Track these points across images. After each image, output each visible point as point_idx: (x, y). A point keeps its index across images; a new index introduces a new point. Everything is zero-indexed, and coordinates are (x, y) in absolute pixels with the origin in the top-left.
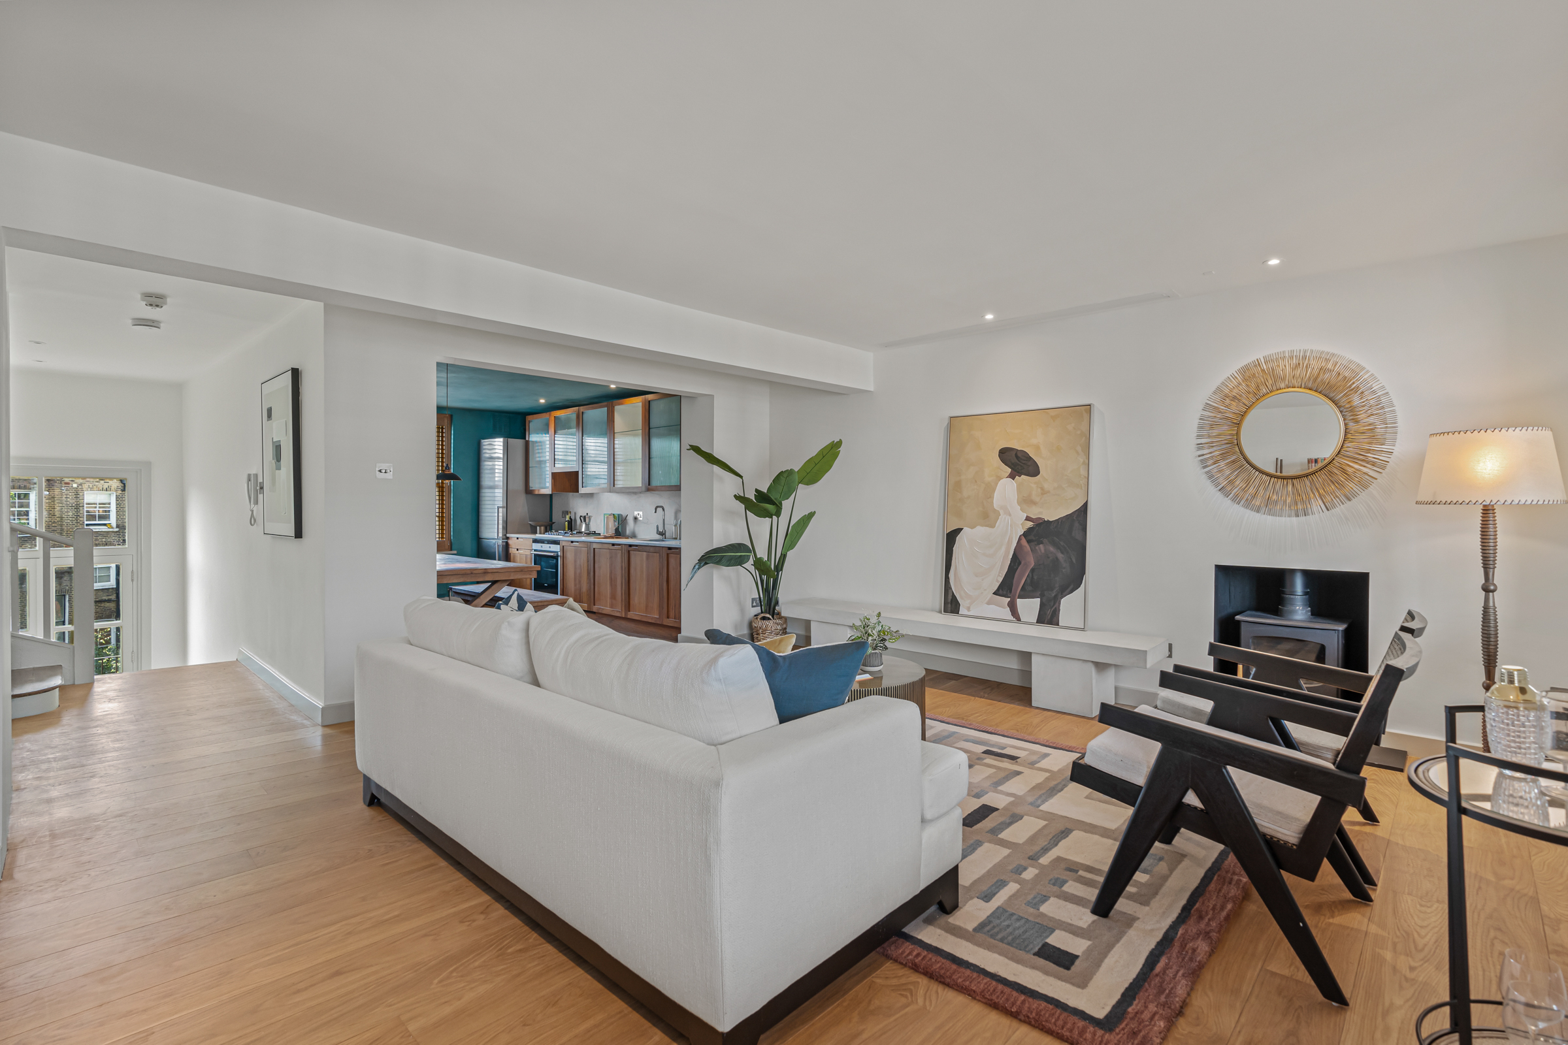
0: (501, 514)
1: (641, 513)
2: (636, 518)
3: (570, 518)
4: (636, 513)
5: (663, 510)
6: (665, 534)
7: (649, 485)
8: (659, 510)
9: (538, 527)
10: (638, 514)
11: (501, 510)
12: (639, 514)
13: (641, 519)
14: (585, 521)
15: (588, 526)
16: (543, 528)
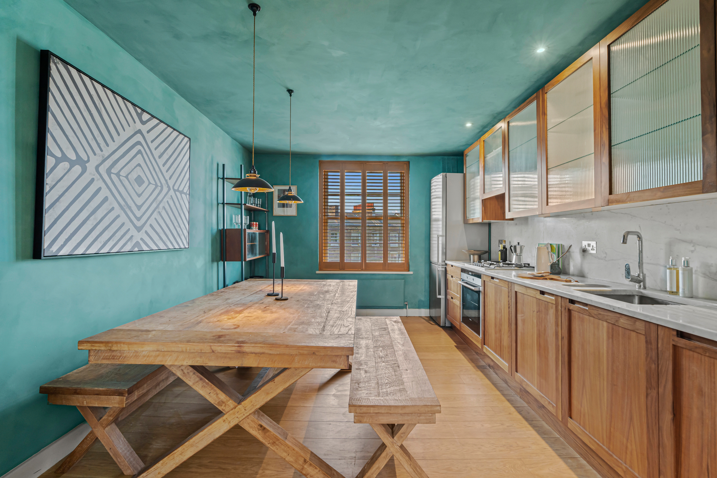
0: (440, 242)
1: (593, 243)
2: (584, 251)
3: (504, 247)
4: (585, 243)
5: (640, 238)
6: (644, 281)
7: (611, 193)
8: (632, 238)
9: (472, 256)
10: (589, 245)
11: (440, 238)
12: (592, 245)
13: (594, 252)
14: (515, 251)
15: (519, 257)
16: (476, 257)
